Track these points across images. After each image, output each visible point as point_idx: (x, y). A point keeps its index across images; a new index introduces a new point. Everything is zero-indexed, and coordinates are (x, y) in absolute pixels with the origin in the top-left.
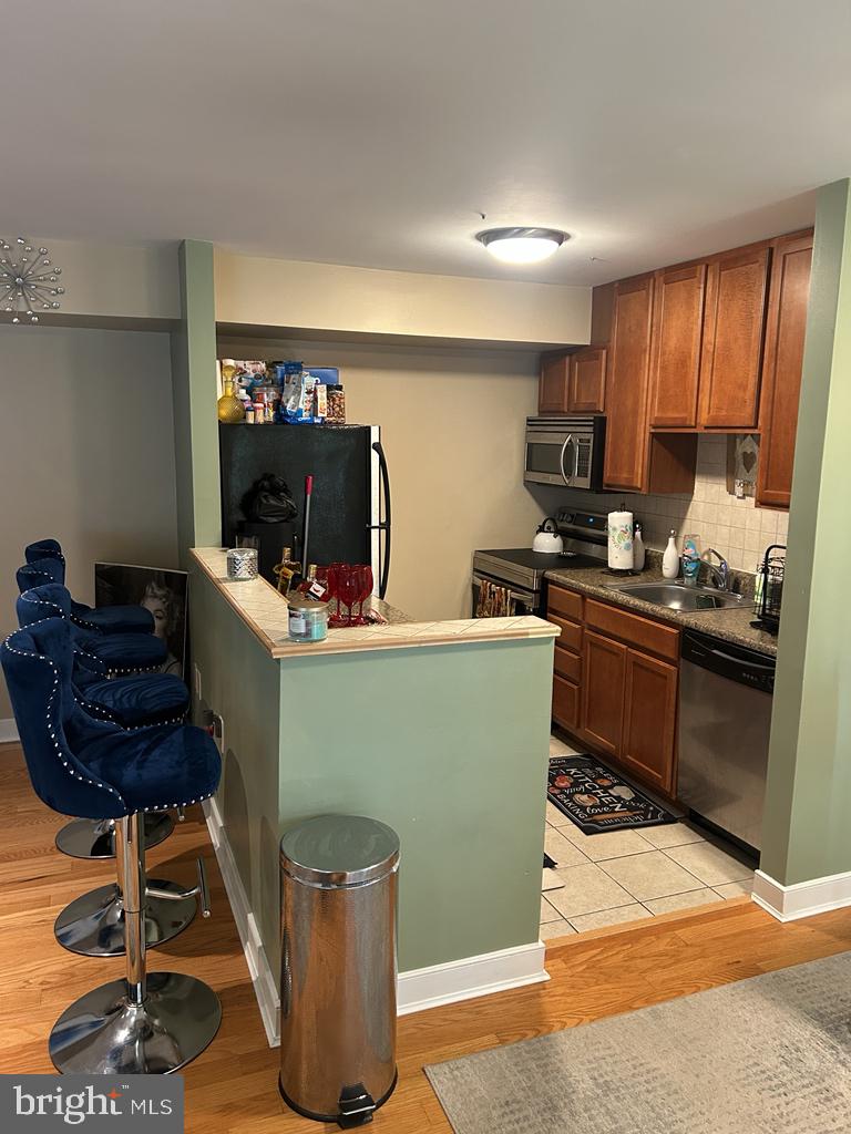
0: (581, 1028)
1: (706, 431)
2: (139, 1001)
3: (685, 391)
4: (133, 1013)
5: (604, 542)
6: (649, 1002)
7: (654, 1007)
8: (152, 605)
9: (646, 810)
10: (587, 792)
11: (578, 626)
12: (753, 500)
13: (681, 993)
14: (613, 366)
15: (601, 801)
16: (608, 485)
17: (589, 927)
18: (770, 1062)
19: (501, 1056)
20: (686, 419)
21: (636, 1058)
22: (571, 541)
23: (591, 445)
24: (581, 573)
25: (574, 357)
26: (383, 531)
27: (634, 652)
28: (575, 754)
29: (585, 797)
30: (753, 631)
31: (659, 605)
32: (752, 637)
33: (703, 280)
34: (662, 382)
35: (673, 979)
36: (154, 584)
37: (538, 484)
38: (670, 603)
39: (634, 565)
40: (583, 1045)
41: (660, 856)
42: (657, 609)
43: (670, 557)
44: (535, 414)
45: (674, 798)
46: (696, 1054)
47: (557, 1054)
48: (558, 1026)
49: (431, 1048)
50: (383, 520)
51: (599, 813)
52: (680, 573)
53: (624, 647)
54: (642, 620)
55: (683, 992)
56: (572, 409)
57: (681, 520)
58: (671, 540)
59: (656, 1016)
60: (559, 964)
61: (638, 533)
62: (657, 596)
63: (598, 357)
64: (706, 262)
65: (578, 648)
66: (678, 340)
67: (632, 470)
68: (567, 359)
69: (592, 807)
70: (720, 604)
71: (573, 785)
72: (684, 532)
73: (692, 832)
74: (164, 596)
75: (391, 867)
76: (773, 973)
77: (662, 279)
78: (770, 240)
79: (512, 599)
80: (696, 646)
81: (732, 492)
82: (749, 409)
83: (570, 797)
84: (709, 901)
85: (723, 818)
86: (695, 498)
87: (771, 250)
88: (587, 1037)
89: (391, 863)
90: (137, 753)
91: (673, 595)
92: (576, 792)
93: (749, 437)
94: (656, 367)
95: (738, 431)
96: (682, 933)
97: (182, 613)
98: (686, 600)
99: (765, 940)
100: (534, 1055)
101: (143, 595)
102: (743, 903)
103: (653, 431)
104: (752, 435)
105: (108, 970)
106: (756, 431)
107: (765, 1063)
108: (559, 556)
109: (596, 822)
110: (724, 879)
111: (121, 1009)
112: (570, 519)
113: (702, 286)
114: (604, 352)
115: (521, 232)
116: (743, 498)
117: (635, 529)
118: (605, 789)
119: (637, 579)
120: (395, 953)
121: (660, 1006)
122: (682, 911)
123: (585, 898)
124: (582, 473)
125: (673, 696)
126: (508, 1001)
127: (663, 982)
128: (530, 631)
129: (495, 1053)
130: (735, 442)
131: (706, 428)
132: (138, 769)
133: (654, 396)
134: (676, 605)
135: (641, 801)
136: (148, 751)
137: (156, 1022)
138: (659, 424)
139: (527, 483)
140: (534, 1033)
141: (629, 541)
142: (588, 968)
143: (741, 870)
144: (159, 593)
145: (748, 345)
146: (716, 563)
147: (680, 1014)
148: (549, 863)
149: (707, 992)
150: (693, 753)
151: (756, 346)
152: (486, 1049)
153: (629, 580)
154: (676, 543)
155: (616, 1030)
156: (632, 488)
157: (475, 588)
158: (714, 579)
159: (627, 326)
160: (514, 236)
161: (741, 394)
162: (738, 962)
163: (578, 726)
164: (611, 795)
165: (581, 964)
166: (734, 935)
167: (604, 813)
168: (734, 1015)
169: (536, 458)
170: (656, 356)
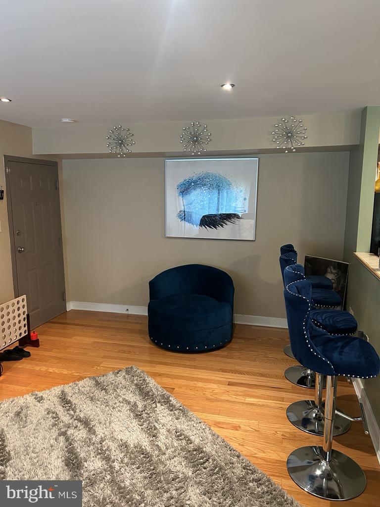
2: (327, 460)
4: (324, 465)
8: (330, 276)
36: (331, 267)
74: (336, 273)
90: (338, 347)
97: (344, 282)
101: (326, 272)
105: (310, 440)
111: (319, 461)
132: (339, 354)
136: (343, 347)
137: (335, 475)
144: (334, 271)
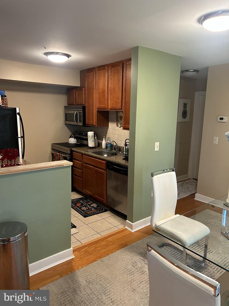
0: (83, 269)
1: (110, 110)
3: (105, 99)
5: (87, 140)
6: (100, 258)
7: (102, 259)
9: (100, 209)
10: (85, 206)
11: (81, 163)
12: (122, 128)
13: (108, 254)
14: (86, 92)
15: (89, 208)
16: (87, 125)
17: (85, 242)
18: (130, 267)
19: (61, 281)
20: (105, 107)
21: (97, 273)
22: (79, 140)
23: (82, 113)
24: (81, 148)
25: (76, 90)
26: (22, 139)
27: (96, 168)
28: (82, 197)
29: (84, 208)
30: (123, 160)
31: (101, 155)
32: (123, 162)
33: (107, 70)
34: (99, 97)
35: (106, 251)
37: (69, 124)
38: (104, 155)
39: (95, 145)
40: (83, 273)
41: (104, 220)
42: (100, 157)
43: (104, 143)
44: (67, 105)
45: (107, 205)
46: (112, 269)
47: (76, 276)
48: (77, 269)
49: (41, 283)
50: (22, 135)
51: (88, 212)
52: (107, 147)
53: (93, 167)
54: (97, 160)
55: (109, 254)
56: (76, 104)
57: (106, 133)
58: (104, 139)
59: (102, 261)
60: (77, 253)
61: (96, 137)
62: (101, 153)
63: (82, 90)
64: (108, 65)
65: (81, 168)
66: (102, 86)
67: (93, 121)
68: (74, 90)
69: (86, 210)
70: (116, 154)
71: (81, 205)
72: (107, 136)
73: (111, 213)
75: (25, 235)
76: (130, 245)
77: (97, 69)
78: (123, 61)
79: (63, 157)
80: (110, 165)
81: (118, 126)
82: (120, 105)
83: (80, 208)
84: (115, 230)
85: (119, 209)
86: (109, 128)
87: (123, 63)
88: (84, 270)
89: (25, 233)
91: (105, 153)
92: (82, 207)
93: (121, 112)
94: (97, 93)
95: (118, 110)
96: (109, 239)
98: (108, 154)
99: (129, 237)
100: (70, 278)
102: (123, 229)
103: (97, 110)
104: (122, 111)
106: (122, 110)
107: (129, 267)
108: (76, 144)
109: (87, 214)
110: (119, 224)
112: (78, 134)
113: (107, 72)
114: (84, 88)
115: (57, 53)
116: (120, 127)
117: (95, 136)
118: (90, 205)
119: (96, 149)
120: (28, 258)
121: (103, 259)
122: (109, 234)
123: (84, 234)
124: (80, 121)
125: (105, 179)
126: (63, 265)
127: (104, 252)
128: (64, 164)
129: (59, 280)
130: (118, 113)
131: (110, 109)
133: (97, 101)
134: (106, 156)
135: (99, 207)
138: (99, 108)
139: (66, 124)
140: (70, 272)
141: (93, 139)
142: (85, 252)
143: (123, 221)
145: (119, 88)
146: (115, 144)
147: (108, 259)
148: (74, 227)
149: (115, 253)
150: (111, 192)
151: (121, 88)
152: (57, 279)
153: (94, 150)
154: (105, 140)
155: (92, 267)
156: (94, 125)
157: (53, 154)
158: (114, 148)
159: (89, 82)
160: (55, 54)
161: (118, 100)
162: (122, 244)
163: (82, 189)
164: (91, 206)
165: (83, 252)
166: (122, 237)
167: (89, 211)
168: (121, 257)
169: (67, 117)
170: (97, 90)
